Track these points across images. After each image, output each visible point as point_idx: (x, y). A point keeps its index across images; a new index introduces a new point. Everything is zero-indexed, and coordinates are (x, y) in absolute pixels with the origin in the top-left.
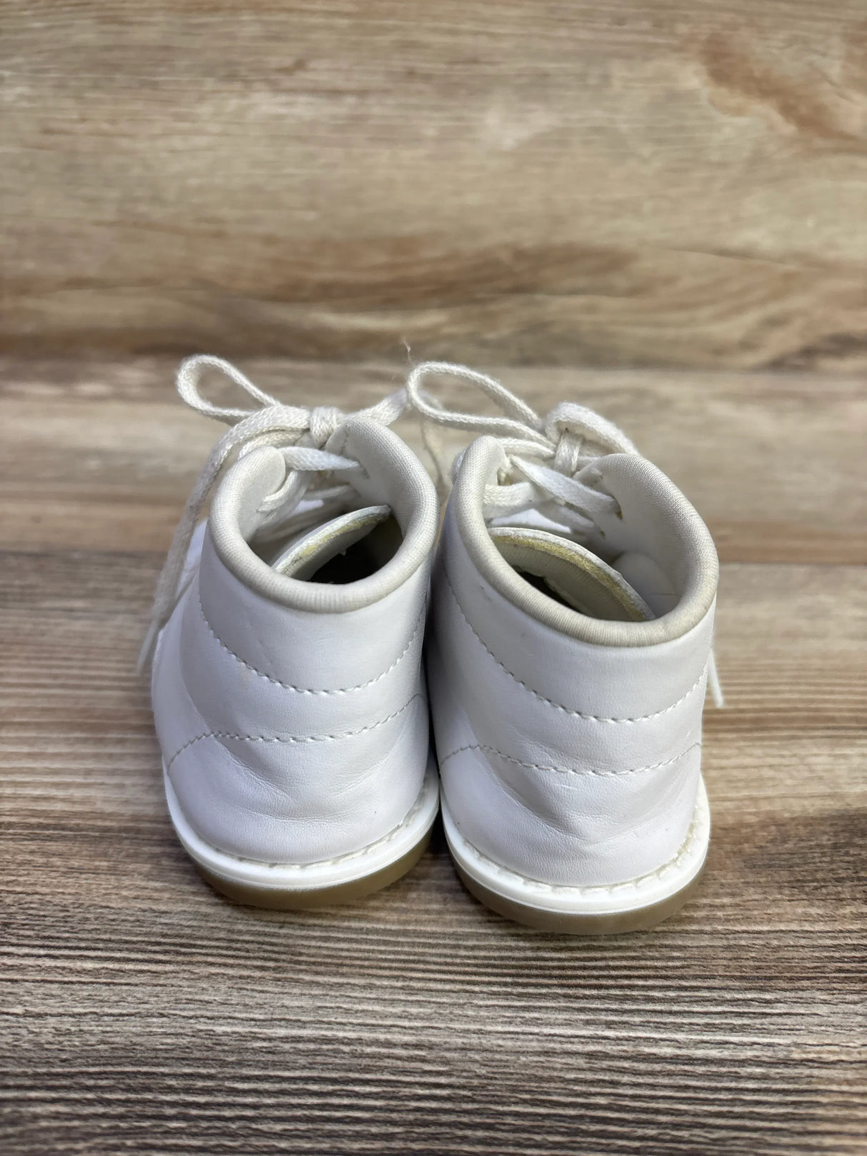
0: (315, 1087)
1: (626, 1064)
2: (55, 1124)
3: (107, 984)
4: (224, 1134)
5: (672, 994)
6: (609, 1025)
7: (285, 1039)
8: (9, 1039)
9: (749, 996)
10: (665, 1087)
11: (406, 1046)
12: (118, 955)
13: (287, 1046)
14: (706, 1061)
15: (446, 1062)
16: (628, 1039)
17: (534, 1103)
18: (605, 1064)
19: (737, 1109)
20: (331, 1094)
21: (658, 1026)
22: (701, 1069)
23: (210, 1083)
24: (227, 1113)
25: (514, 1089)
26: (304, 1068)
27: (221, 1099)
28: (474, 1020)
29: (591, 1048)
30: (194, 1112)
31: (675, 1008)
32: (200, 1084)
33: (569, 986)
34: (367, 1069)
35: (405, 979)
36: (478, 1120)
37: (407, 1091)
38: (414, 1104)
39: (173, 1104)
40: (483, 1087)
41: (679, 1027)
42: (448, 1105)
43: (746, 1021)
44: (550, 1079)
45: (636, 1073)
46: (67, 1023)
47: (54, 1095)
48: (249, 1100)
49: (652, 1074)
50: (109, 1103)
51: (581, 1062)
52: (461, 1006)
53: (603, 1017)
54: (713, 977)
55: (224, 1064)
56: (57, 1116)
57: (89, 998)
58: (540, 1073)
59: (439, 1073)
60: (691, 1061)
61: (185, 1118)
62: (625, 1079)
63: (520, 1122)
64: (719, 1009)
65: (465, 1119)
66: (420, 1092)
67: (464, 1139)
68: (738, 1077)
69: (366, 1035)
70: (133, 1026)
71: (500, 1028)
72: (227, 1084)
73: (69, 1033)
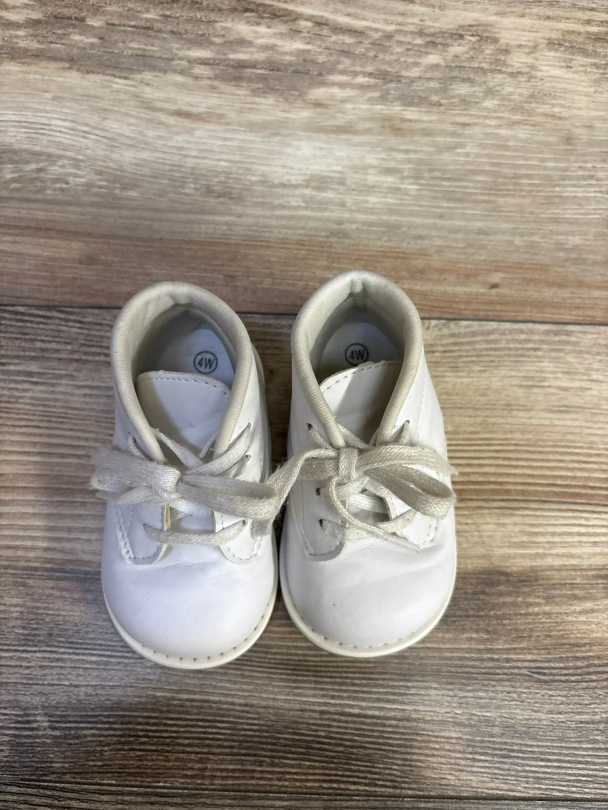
0: (201, 724)
1: (336, 717)
2: (94, 739)
3: (104, 669)
4: (164, 744)
5: (365, 682)
6: (333, 697)
7: (187, 700)
8: (66, 698)
9: (401, 684)
10: (352, 728)
11: (240, 705)
12: (107, 653)
13: (188, 704)
14: (372, 717)
15: (258, 713)
16: (340, 705)
17: (294, 734)
18: (327, 716)
19: (380, 741)
20: (208, 727)
21: (355, 699)
22: (368, 721)
23: (156, 721)
24: (165, 735)
25: (286, 727)
26: (196, 714)
27: (162, 728)
28: (272, 693)
29: (322, 708)
30: (151, 734)
31: (365, 689)
32: (152, 721)
33: (318, 676)
34: (223, 716)
35: (242, 670)
36: (269, 740)
37: (240, 727)
38: (243, 732)
39: (142, 730)
40: (273, 726)
41: (364, 699)
42: (258, 734)
43: (396, 697)
44: (302, 723)
45: (340, 721)
46: (90, 690)
47: (91, 725)
48: (174, 729)
49: (347, 722)
50: (115, 729)
51: (317, 715)
52: (266, 685)
53: (331, 693)
54: (386, 673)
55: (162, 712)
56: (94, 735)
57: (98, 676)
58: (298, 720)
59: (255, 719)
60: (366, 716)
61: (148, 737)
62: (335, 724)
63: (286, 742)
64: (385, 690)
65: (264, 740)
66: (246, 727)
67: (263, 749)
68: (384, 725)
69: (223, 699)
70: (119, 692)
71: (283, 697)
72: (164, 721)
73: (91, 695)
